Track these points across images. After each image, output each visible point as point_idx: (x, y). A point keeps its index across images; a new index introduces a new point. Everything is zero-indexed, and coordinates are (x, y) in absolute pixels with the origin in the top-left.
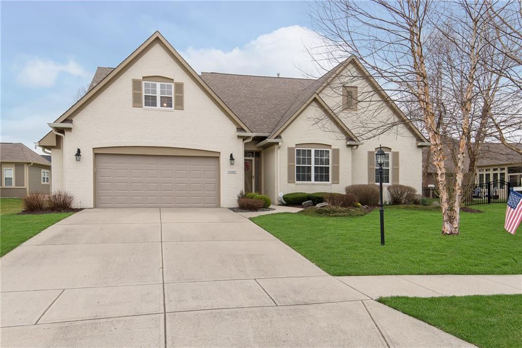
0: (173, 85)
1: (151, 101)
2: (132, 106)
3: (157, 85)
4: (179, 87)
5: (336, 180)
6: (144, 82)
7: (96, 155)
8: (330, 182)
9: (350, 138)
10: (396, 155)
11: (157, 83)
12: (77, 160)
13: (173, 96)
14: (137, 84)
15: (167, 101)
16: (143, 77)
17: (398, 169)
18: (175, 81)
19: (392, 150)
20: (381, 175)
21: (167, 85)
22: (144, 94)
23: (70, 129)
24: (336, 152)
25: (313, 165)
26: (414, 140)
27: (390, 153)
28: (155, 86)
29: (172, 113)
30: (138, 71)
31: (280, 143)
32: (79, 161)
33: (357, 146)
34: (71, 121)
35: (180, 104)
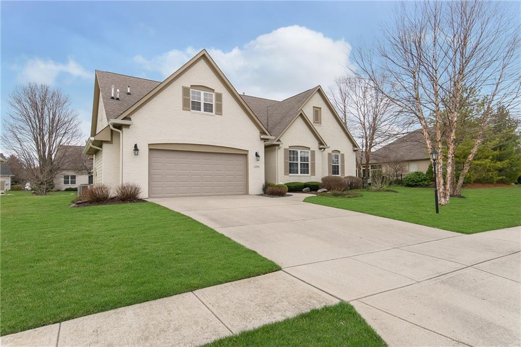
0: (214, 95)
1: (196, 106)
2: (182, 109)
3: (201, 93)
4: (219, 97)
5: (313, 173)
6: (191, 90)
7: (150, 149)
8: (309, 174)
9: (321, 143)
10: (343, 155)
11: (201, 91)
12: (135, 155)
13: (214, 103)
14: (186, 91)
15: (208, 108)
16: (191, 86)
17: (344, 165)
18: (215, 91)
19: (341, 153)
20: (335, 170)
21: (209, 94)
22: (191, 100)
23: (128, 126)
24: (313, 153)
25: (299, 162)
26: (351, 146)
27: (339, 155)
28: (200, 94)
29: (212, 116)
30: (187, 81)
31: (281, 145)
32: (137, 155)
33: (324, 149)
34: (130, 119)
35: (219, 111)
